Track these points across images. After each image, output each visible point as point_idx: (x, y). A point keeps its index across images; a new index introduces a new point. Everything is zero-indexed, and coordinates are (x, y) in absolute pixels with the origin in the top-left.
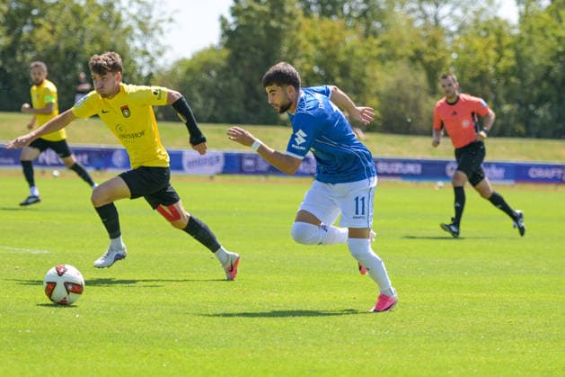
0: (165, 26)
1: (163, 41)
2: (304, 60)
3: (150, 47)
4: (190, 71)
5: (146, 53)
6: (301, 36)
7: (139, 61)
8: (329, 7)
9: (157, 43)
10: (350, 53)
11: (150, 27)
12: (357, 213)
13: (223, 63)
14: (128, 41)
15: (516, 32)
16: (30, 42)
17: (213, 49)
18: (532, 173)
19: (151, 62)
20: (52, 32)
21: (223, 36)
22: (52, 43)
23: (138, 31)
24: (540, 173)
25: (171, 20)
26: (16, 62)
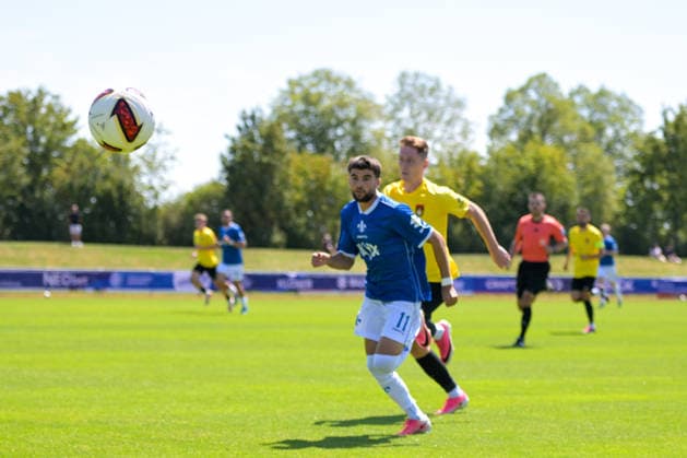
0: (168, 163)
1: (167, 176)
2: (294, 191)
3: (156, 183)
4: (191, 203)
5: (152, 188)
6: (291, 171)
7: (146, 195)
8: (322, 146)
9: (162, 179)
10: (335, 184)
11: (155, 165)
12: (398, 326)
13: (221, 195)
14: (136, 178)
15: (483, 163)
16: (47, 180)
17: (215, 184)
18: (489, 285)
19: (156, 196)
20: (67, 171)
21: (223, 172)
22: (68, 180)
23: (144, 169)
24: (496, 285)
25: (172, 158)
26: (34, 198)
